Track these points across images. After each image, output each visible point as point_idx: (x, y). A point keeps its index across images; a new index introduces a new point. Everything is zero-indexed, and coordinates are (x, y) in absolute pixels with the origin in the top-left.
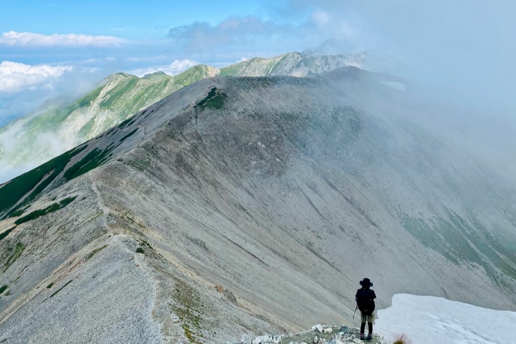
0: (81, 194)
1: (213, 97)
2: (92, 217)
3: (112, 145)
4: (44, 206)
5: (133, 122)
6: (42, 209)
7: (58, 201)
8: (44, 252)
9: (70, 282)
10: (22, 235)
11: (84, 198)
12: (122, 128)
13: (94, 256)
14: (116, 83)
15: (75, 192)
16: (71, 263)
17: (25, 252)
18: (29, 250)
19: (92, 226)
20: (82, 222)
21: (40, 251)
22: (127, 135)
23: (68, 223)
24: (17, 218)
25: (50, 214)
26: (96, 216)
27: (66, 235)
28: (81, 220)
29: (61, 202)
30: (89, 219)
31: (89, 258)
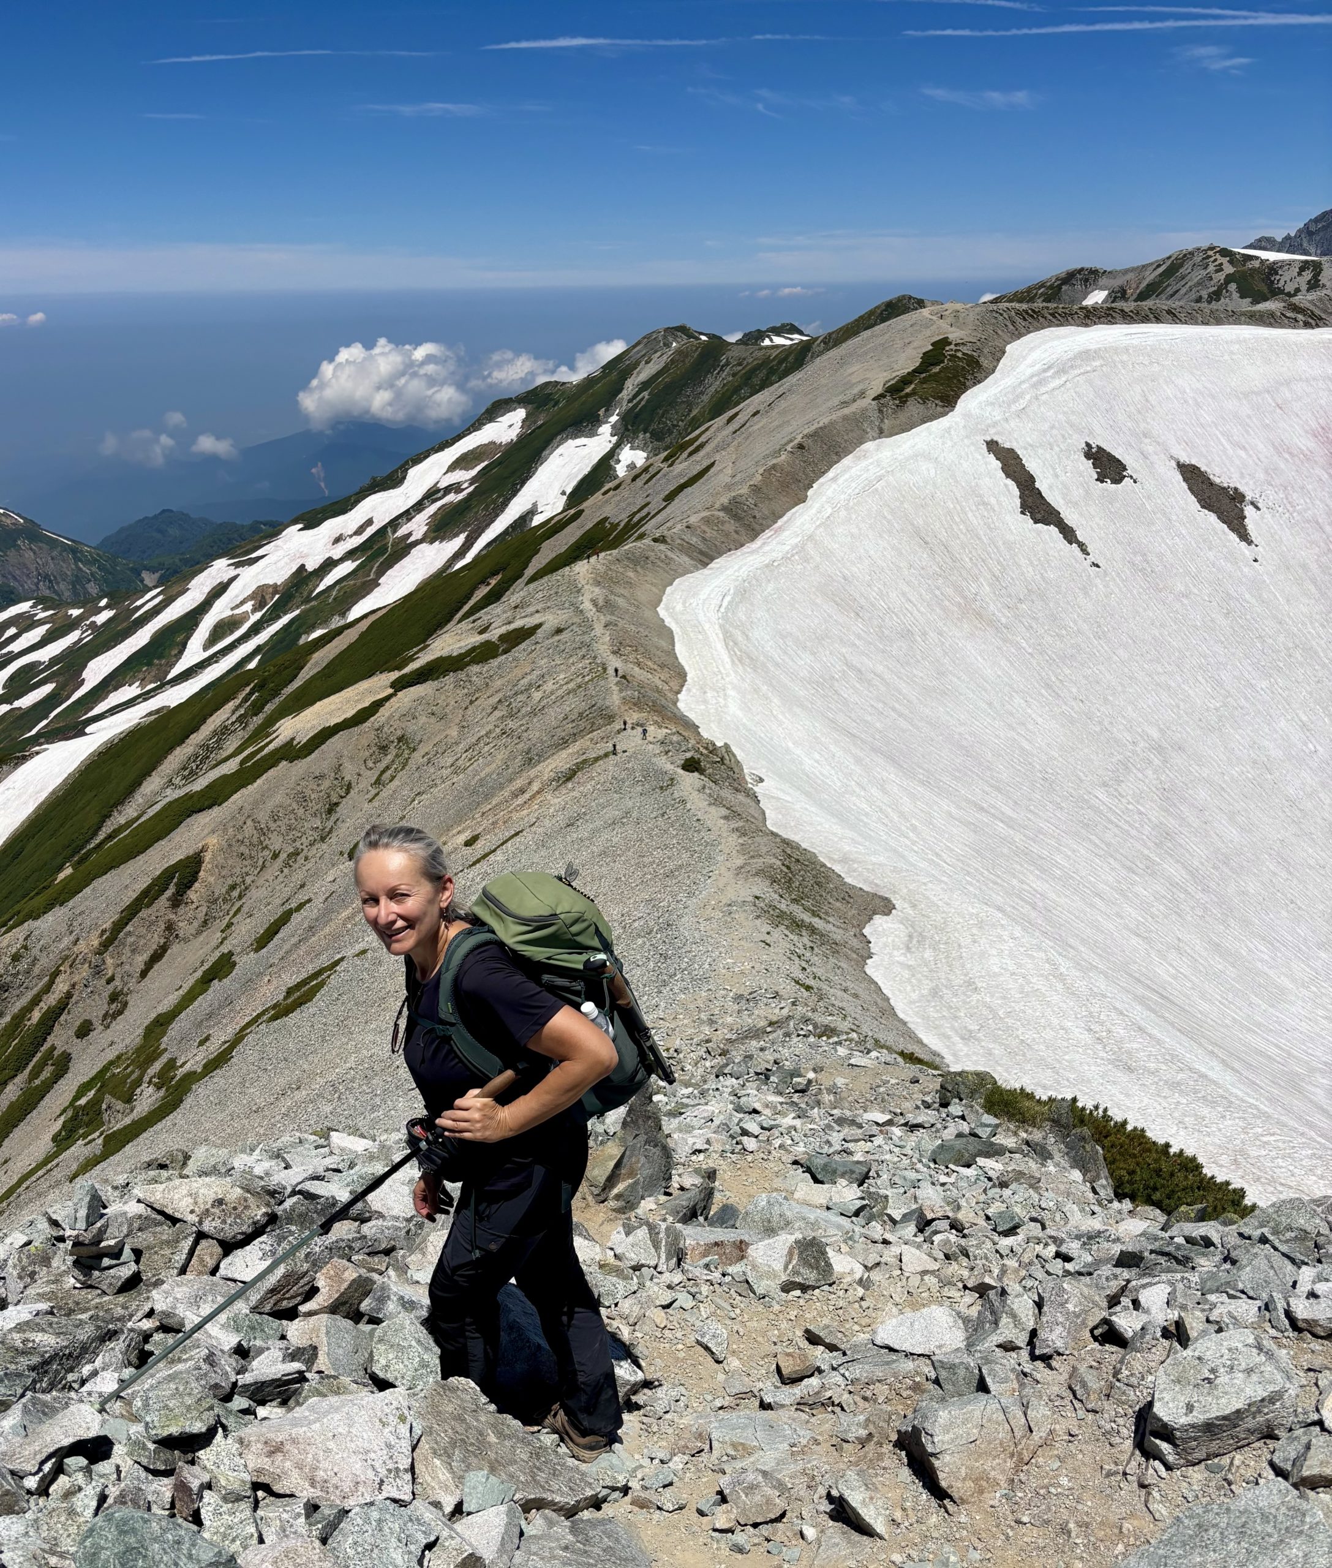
0: (551, 620)
1: (936, 369)
2: (579, 680)
3: (645, 511)
4: (460, 648)
5: (702, 446)
6: (455, 654)
7: (494, 635)
8: (460, 762)
9: (517, 834)
10: (410, 715)
11: (559, 631)
12: (673, 463)
13: (576, 779)
14: (665, 357)
15: (537, 615)
16: (523, 791)
17: (417, 758)
18: (427, 754)
19: (574, 705)
20: (552, 693)
21: (450, 761)
22: (682, 481)
23: (516, 694)
24: (395, 675)
25: (475, 668)
26: (587, 679)
27: (511, 724)
28: (549, 686)
29: (502, 638)
30: (571, 685)
31: (564, 782)
